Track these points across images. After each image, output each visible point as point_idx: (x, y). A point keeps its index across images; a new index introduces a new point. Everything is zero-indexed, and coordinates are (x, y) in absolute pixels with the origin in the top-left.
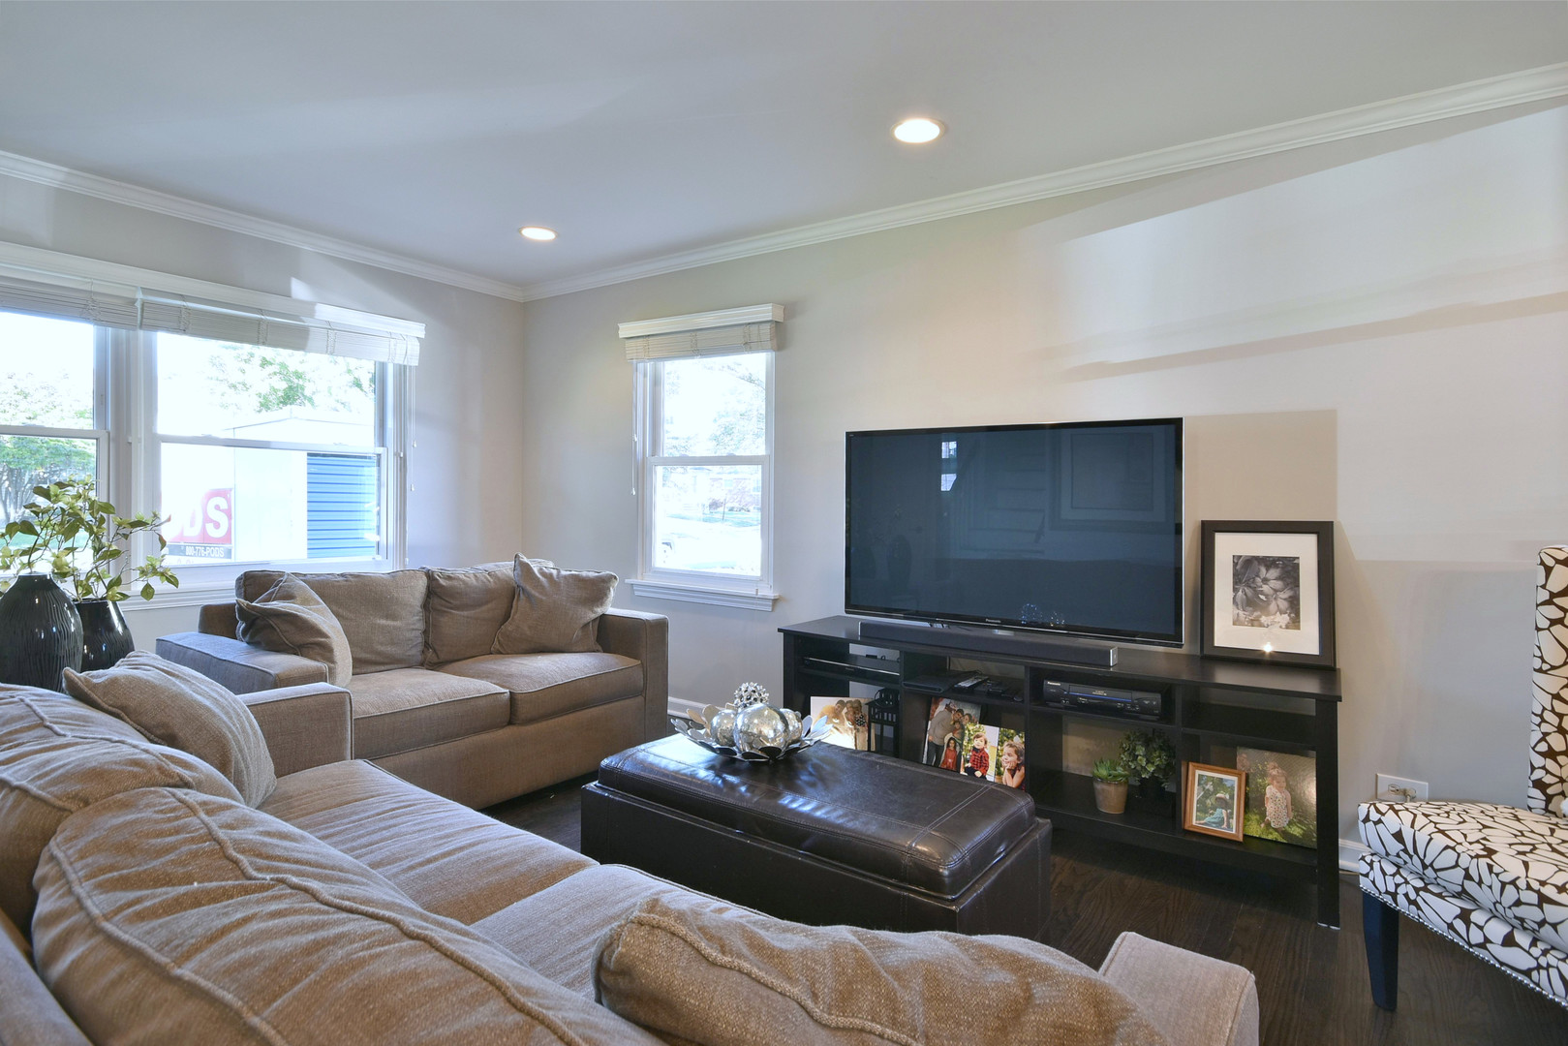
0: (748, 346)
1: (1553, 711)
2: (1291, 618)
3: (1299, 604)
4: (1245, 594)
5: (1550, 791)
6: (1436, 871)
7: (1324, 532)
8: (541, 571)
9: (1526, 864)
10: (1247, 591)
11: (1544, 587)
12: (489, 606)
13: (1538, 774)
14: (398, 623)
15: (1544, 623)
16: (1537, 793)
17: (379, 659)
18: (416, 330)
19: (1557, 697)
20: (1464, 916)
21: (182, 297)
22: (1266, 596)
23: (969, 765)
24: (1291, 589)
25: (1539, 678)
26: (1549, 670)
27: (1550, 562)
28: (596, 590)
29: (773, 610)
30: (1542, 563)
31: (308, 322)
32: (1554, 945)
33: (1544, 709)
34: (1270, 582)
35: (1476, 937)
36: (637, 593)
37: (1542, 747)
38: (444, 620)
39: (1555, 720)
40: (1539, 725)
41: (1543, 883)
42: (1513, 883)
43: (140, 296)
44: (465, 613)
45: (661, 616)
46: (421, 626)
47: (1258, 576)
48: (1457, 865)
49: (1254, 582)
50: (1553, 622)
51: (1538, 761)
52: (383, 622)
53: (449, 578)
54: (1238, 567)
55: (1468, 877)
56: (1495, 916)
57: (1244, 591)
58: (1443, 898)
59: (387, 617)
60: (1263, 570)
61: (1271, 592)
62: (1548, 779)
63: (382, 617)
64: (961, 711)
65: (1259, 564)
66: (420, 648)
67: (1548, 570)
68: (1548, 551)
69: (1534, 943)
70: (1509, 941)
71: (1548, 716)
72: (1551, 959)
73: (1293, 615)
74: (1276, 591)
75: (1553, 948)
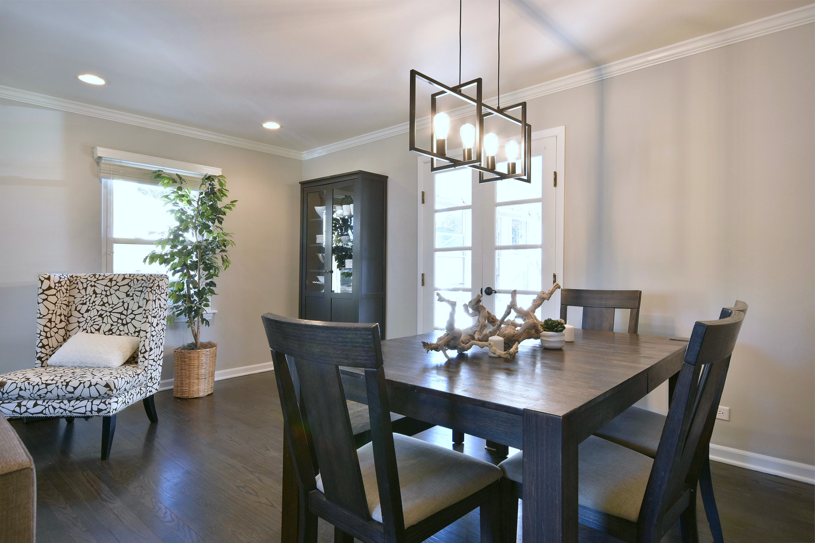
1: (44, 331)
5: (43, 360)
6: (8, 393)
9: (41, 378)
11: (41, 288)
13: (39, 355)
15: (41, 301)
16: (39, 362)
19: (45, 326)
20: (19, 405)
25: (39, 321)
26: (42, 317)
27: (43, 279)
30: (40, 279)
32: (50, 399)
33: (41, 331)
35: (23, 409)
37: (41, 345)
40: (39, 337)
41: (47, 381)
42: (37, 384)
48: (17, 387)
50: (44, 300)
51: (39, 350)
55: (21, 389)
56: (31, 399)
58: (10, 403)
62: (42, 355)
67: (42, 282)
68: (42, 275)
69: (44, 402)
70: (36, 405)
71: (43, 333)
72: (49, 403)
75: (50, 400)
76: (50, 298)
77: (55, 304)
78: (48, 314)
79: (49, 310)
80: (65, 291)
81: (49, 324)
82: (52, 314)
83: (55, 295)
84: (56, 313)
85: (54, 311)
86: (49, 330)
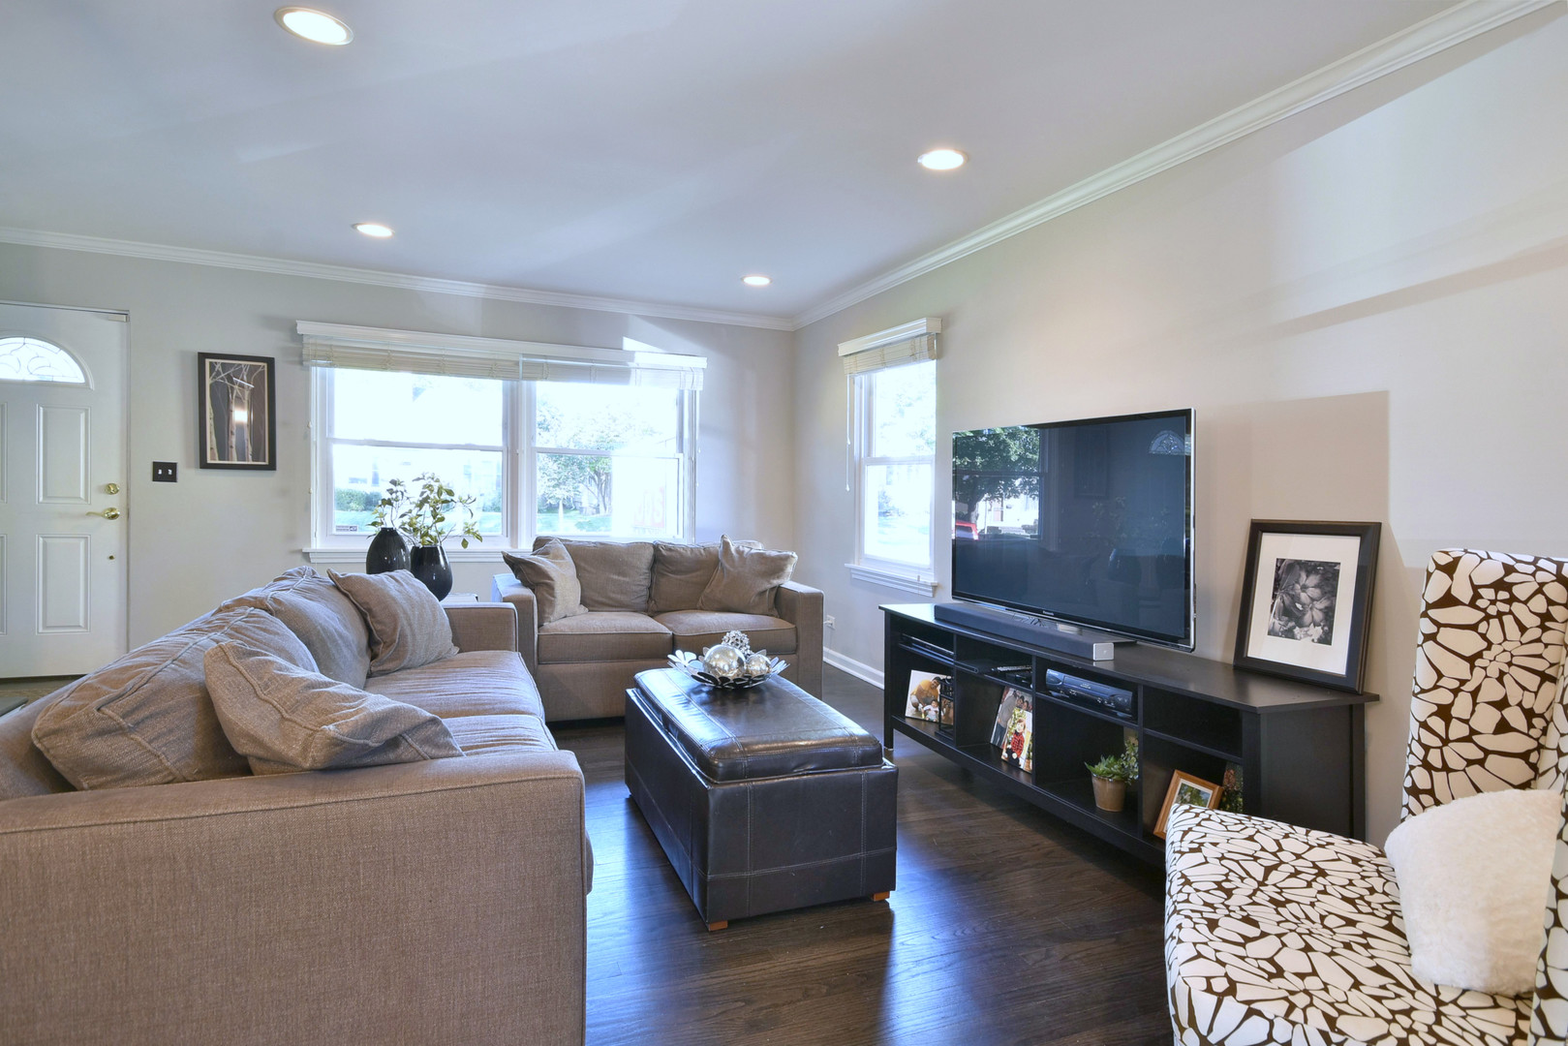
0: (914, 357)
1: (1419, 741)
2: (1324, 632)
3: (1333, 616)
4: (1283, 602)
7: (1369, 535)
8: (738, 551)
10: (1285, 598)
12: (698, 573)
14: (627, 579)
17: (611, 602)
18: (701, 362)
21: (546, 357)
22: (1303, 605)
23: (1010, 746)
24: (1329, 598)
26: (1419, 693)
28: (776, 566)
29: (934, 596)
31: (631, 365)
34: (1308, 588)
36: (853, 576)
38: (663, 580)
39: (1420, 753)
43: (522, 359)
44: (679, 577)
45: (817, 591)
46: (647, 583)
47: (1298, 582)
49: (1293, 589)
50: (1426, 638)
52: (615, 577)
53: (670, 550)
54: (1280, 572)
57: (1282, 598)
59: (619, 574)
60: (1303, 575)
61: (1309, 600)
63: (615, 574)
64: (1022, 698)
65: (1301, 569)
66: (644, 599)
67: (1429, 576)
71: (1416, 747)
73: (1326, 628)
74: (1313, 600)
76: (1445, 635)
77: (1471, 660)
78: (1436, 687)
79: (1440, 675)
80: (1531, 621)
81: (1437, 724)
82: (1456, 692)
83: (1474, 627)
84: (1475, 694)
85: (1463, 682)
86: (1436, 742)
